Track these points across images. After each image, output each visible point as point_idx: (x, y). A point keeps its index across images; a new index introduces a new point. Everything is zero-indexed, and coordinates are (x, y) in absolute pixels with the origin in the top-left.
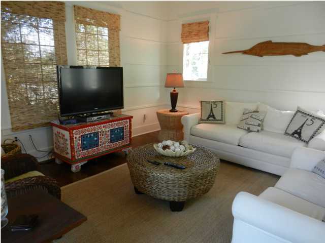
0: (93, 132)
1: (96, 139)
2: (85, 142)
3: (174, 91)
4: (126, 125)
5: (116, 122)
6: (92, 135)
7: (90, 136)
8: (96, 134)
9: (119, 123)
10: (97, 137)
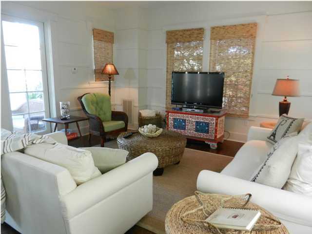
0: (182, 118)
1: (183, 124)
2: (176, 123)
3: (285, 101)
4: (212, 122)
5: (202, 117)
6: (181, 120)
7: (180, 121)
8: (184, 121)
9: (205, 119)
10: (185, 123)
